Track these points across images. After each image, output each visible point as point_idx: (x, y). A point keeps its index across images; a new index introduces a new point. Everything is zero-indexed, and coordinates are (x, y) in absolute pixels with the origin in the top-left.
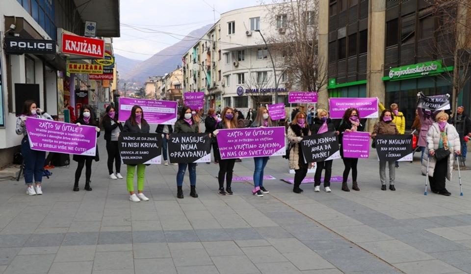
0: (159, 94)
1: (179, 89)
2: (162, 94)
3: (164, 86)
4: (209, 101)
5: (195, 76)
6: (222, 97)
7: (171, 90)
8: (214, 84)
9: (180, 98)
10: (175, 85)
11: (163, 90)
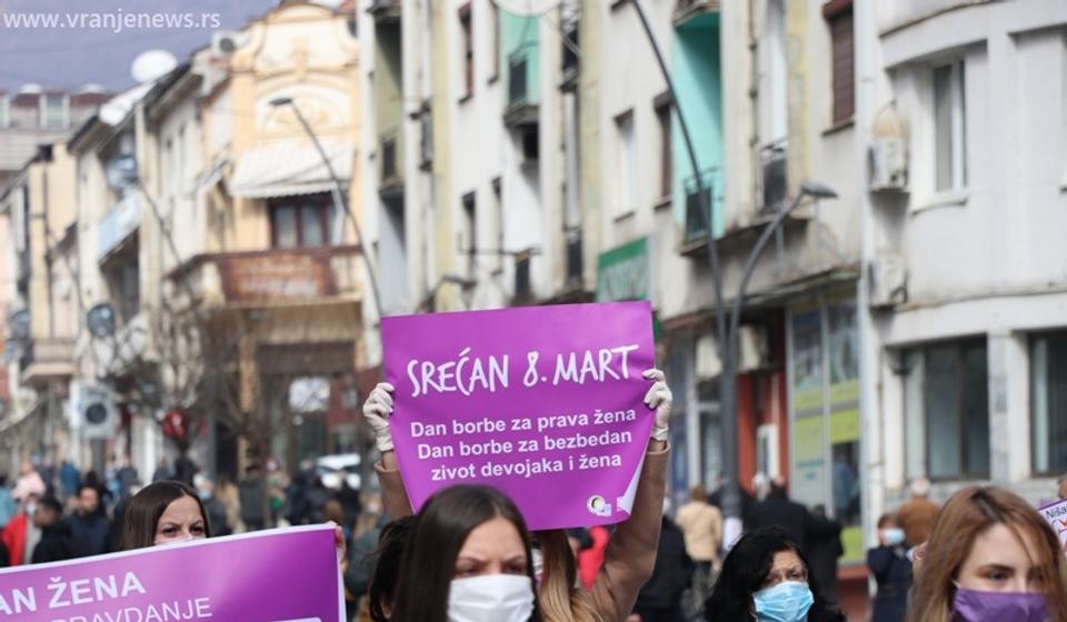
0: (68, 321)
1: (326, 254)
2: (102, 323)
3: (132, 210)
4: (709, 389)
5: (518, 77)
6: (869, 340)
7: (226, 263)
8: (774, 181)
9: (334, 360)
10: (274, 207)
11: (121, 263)
